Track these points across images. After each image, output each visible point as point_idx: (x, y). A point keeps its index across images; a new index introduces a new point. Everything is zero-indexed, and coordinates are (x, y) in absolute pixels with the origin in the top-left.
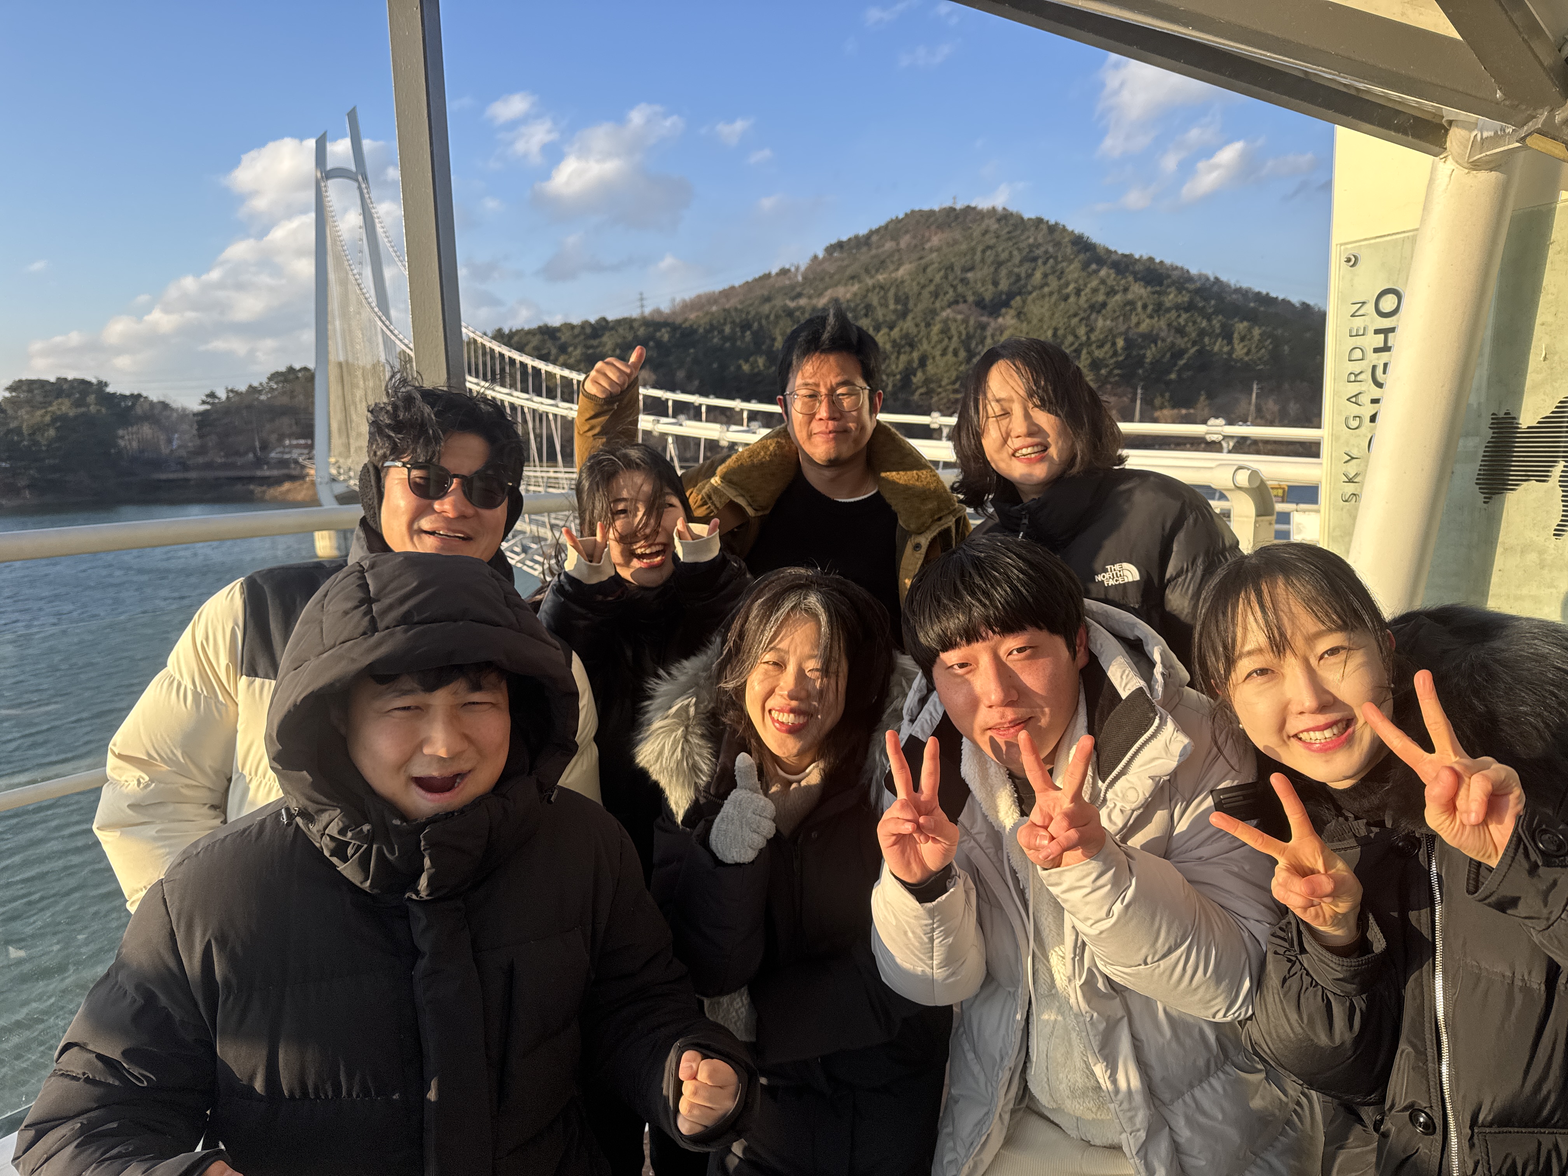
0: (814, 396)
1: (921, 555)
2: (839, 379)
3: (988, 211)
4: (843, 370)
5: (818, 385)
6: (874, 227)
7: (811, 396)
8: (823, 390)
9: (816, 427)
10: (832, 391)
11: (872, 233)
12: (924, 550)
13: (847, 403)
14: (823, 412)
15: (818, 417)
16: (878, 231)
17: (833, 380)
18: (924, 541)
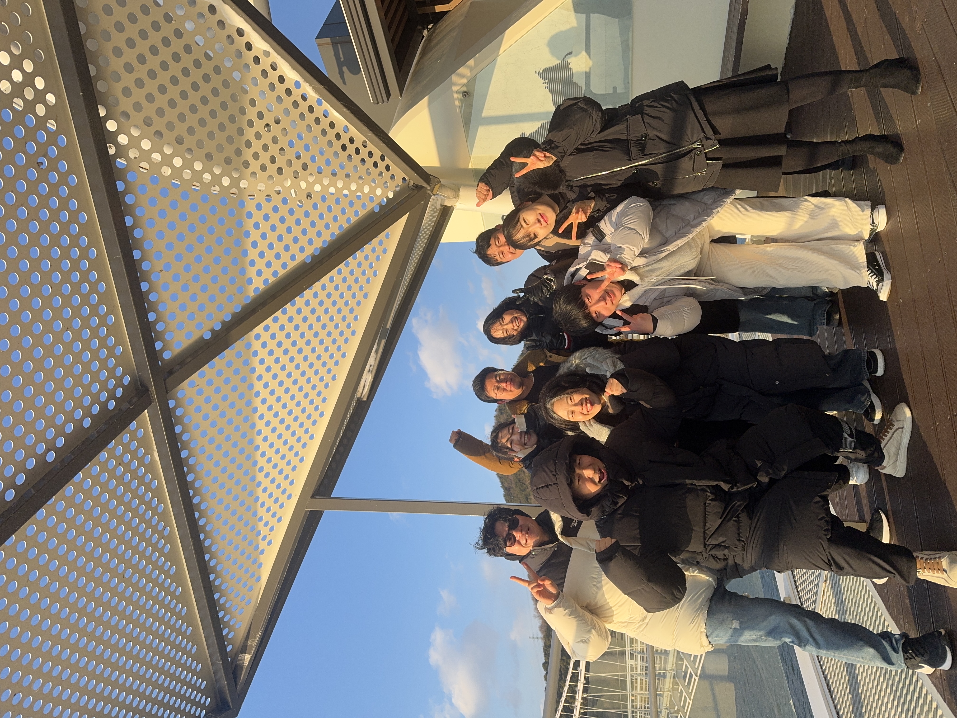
0: (498, 388)
1: (553, 355)
2: (494, 378)
3: (497, 419)
4: (492, 378)
5: (495, 386)
6: (500, 484)
7: (498, 389)
8: (497, 384)
9: (508, 388)
10: (498, 382)
11: (503, 486)
12: (552, 354)
13: (502, 377)
14: (503, 385)
15: (505, 387)
16: (502, 483)
17: (494, 380)
18: (549, 354)
